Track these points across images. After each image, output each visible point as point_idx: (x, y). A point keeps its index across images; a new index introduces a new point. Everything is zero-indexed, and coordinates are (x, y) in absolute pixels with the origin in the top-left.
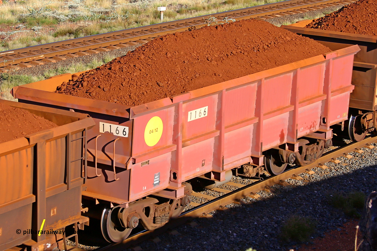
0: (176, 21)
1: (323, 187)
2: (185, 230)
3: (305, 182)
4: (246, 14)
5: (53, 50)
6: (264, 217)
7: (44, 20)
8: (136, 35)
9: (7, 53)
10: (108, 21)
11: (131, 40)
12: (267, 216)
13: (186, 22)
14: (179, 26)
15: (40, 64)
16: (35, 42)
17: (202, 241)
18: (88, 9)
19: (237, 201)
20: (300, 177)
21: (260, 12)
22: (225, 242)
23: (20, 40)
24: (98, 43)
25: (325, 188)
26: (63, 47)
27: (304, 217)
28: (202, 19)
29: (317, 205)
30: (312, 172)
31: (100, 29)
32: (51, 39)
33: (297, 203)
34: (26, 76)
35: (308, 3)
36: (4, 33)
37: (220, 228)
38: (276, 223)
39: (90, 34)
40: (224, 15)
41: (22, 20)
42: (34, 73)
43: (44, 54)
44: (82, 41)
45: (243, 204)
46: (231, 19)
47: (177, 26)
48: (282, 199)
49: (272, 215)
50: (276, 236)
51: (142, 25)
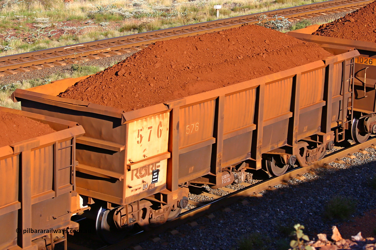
0: (231, 18)
1: (363, 170)
2: (237, 208)
3: (347, 166)
4: (294, 12)
5: (119, 43)
6: (309, 197)
7: (111, 16)
8: (194, 31)
9: (77, 46)
10: (169, 18)
11: (190, 35)
12: (312, 196)
13: (239, 19)
14: (233, 23)
15: (107, 56)
16: (103, 36)
17: (252, 218)
18: (151, 6)
19: (285, 182)
20: (342, 161)
21: (307, 11)
22: (273, 219)
23: (89, 34)
24: (160, 37)
25: (365, 171)
26: (128, 41)
27: (345, 197)
28: (255, 17)
29: (358, 186)
30: (353, 157)
31: (162, 25)
32: (117, 34)
33: (339, 184)
34: (95, 67)
35: (352, 3)
36: (75, 28)
37: (269, 206)
38: (320, 202)
39: (153, 30)
40: (275, 13)
41: (91, 17)
42: (101, 64)
43: (111, 47)
44: (145, 35)
45: (290, 185)
46: (281, 17)
47: (232, 23)
48: (326, 180)
49: (316, 195)
50: (320, 214)
51: (200, 21)
